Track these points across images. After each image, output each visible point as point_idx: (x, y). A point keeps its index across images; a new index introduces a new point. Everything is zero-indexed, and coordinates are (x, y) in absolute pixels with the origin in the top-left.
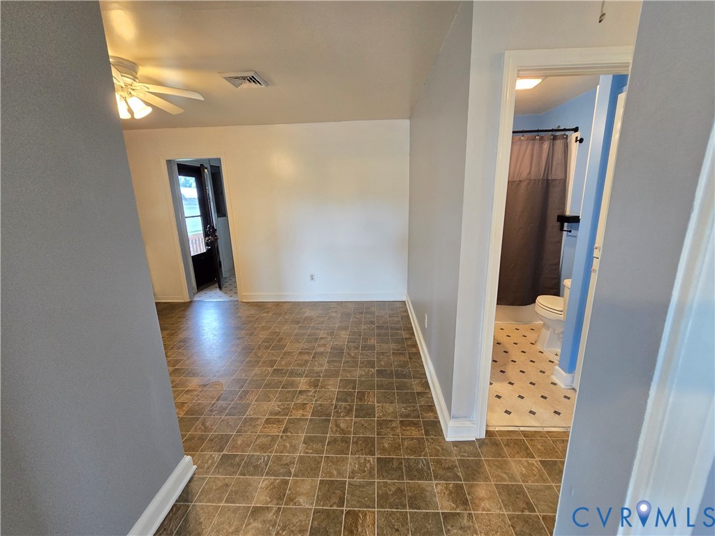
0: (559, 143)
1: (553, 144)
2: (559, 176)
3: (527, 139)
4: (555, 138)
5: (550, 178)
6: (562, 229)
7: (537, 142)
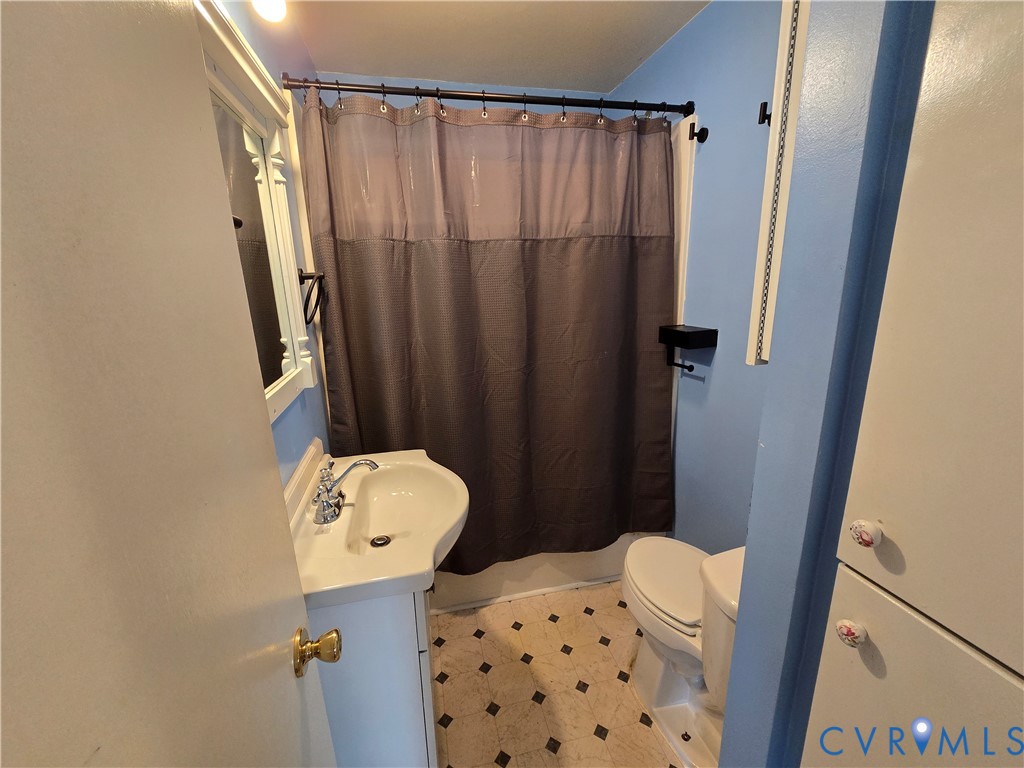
0: (652, 142)
1: (639, 145)
2: (658, 229)
3: (576, 124)
4: (641, 128)
5: (636, 233)
6: (671, 362)
7: (601, 135)
